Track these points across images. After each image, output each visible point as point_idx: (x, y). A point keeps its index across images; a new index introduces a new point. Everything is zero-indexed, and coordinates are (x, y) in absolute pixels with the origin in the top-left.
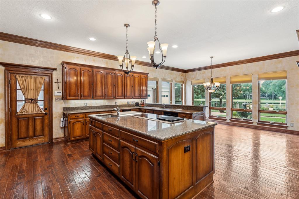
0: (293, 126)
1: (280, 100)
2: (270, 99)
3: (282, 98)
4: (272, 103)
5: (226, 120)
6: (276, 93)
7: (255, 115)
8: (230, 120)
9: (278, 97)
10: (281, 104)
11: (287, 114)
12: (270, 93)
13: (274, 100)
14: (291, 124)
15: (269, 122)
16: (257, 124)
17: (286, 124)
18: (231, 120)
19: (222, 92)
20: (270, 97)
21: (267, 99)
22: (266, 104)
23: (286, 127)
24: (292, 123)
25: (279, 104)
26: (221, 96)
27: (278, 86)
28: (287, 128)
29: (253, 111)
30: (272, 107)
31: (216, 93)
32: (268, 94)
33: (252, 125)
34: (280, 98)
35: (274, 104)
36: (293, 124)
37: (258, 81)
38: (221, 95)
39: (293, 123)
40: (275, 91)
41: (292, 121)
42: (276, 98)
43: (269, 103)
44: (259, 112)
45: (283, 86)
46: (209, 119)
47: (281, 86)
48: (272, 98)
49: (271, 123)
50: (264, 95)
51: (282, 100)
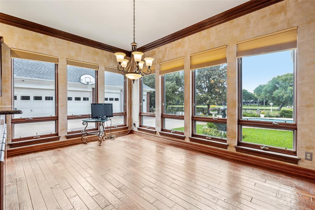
0: (312, 160)
1: (271, 106)
2: (262, 106)
3: (273, 104)
4: (263, 110)
5: (184, 138)
6: (267, 99)
7: (232, 130)
8: (190, 138)
9: (269, 103)
10: (272, 110)
11: (296, 129)
12: (261, 99)
13: (265, 106)
14: (306, 153)
15: (258, 147)
16: (235, 149)
17: (295, 153)
18: (191, 140)
19: (210, 96)
20: (262, 103)
21: (259, 106)
22: (257, 111)
23: (296, 161)
24: (309, 153)
25: (270, 110)
26: (208, 101)
27: (269, 92)
28: (297, 163)
29: (227, 121)
30: (264, 114)
31: (202, 97)
32: (259, 100)
33: (226, 152)
34: (271, 104)
35: (265, 110)
36: (311, 154)
37: (238, 59)
38: (208, 99)
39: (311, 151)
40: (266, 97)
41: (308, 148)
42: (267, 104)
43: (261, 110)
44: (239, 124)
45: (274, 92)
46: (160, 136)
47: (272, 91)
48: (263, 105)
49: (263, 149)
50: (256, 101)
51: (273, 106)
